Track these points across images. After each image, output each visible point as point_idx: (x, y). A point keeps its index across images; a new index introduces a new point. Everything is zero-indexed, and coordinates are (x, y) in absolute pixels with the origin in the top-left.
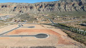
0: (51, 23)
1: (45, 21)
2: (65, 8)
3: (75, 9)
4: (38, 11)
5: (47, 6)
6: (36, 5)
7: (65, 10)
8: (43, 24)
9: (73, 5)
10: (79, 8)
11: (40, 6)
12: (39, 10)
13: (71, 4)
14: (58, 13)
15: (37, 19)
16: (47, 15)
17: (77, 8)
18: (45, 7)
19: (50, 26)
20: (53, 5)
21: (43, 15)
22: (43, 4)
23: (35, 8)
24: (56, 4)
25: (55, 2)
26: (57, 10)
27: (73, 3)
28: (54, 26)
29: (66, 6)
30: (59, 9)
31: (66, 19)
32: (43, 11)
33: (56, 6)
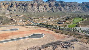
0: (33, 23)
1: (25, 22)
2: (38, 9)
3: (47, 10)
4: (8, 11)
5: (19, 5)
6: (5, 4)
7: (39, 10)
8: (25, 25)
9: (45, 6)
10: (49, 9)
11: (10, 5)
12: (10, 10)
13: (43, 5)
14: (33, 14)
15: (14, 20)
16: (22, 16)
17: (48, 10)
18: (17, 6)
19: (34, 27)
20: (26, 5)
21: (17, 16)
22: (14, 3)
23: (4, 7)
24: (29, 4)
25: (27, 1)
26: (31, 10)
27: (44, 5)
28: (37, 26)
29: (39, 7)
30: (32, 10)
31: (43, 19)
32: (15, 11)
33: (29, 7)
